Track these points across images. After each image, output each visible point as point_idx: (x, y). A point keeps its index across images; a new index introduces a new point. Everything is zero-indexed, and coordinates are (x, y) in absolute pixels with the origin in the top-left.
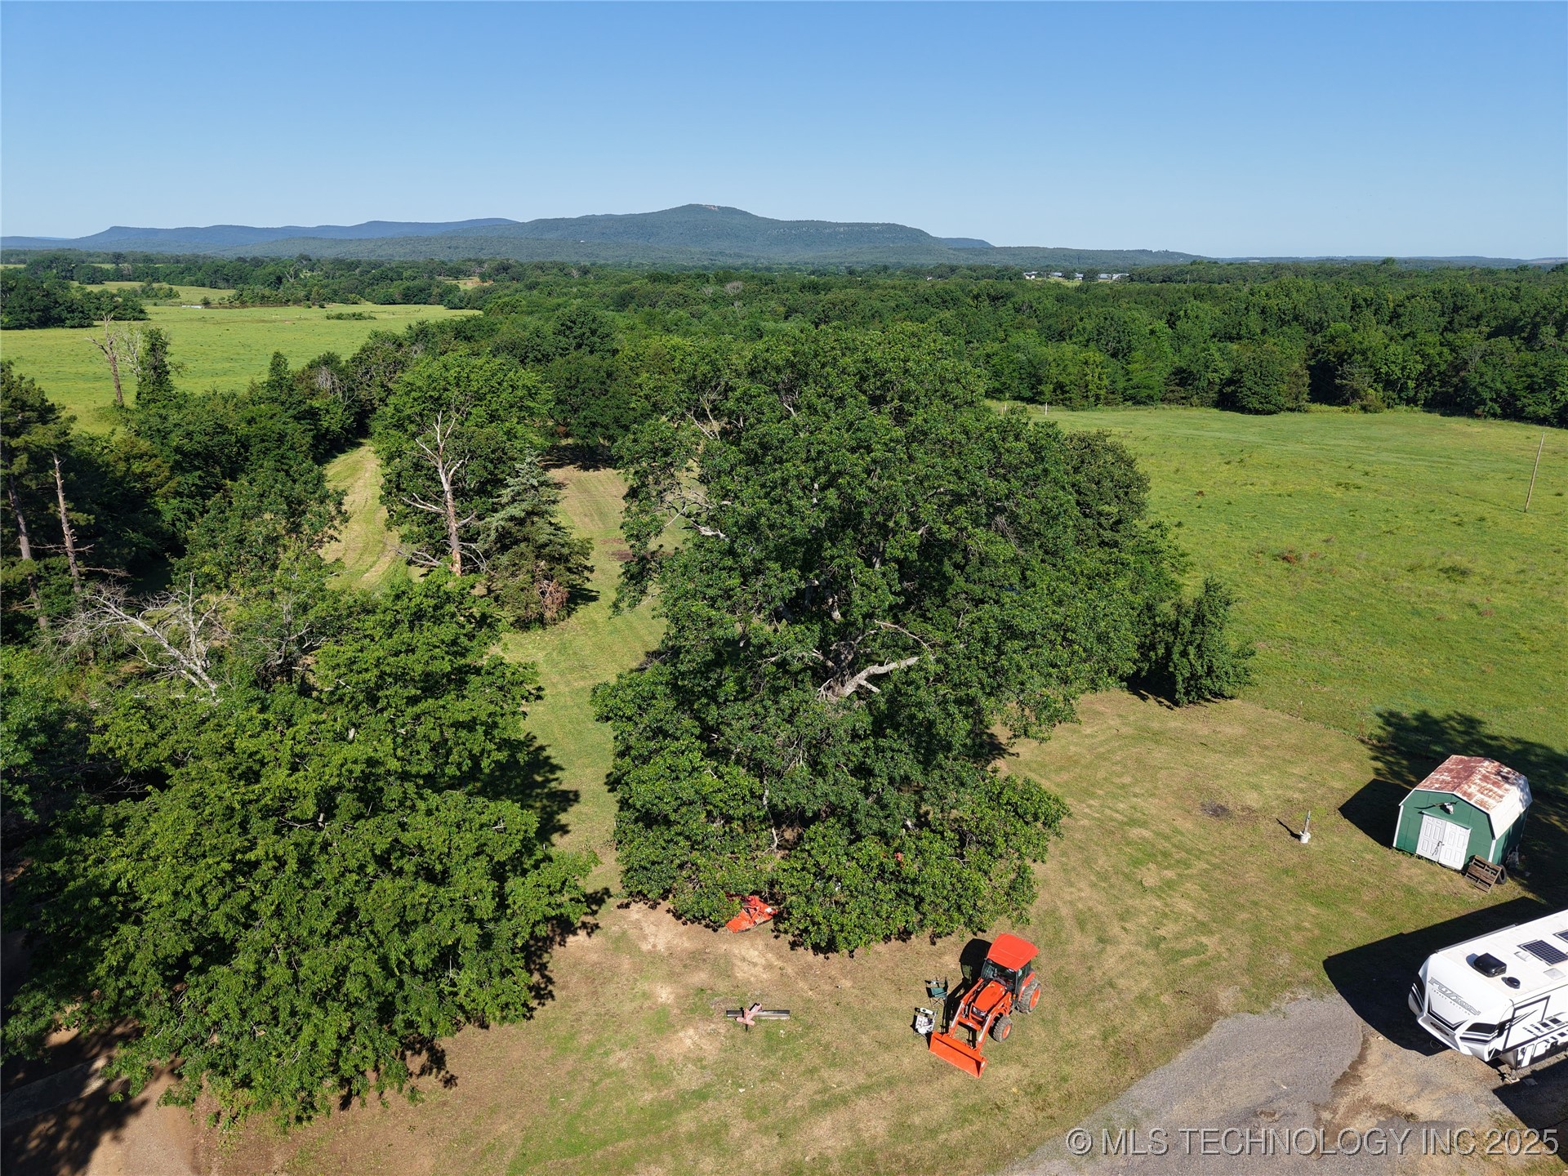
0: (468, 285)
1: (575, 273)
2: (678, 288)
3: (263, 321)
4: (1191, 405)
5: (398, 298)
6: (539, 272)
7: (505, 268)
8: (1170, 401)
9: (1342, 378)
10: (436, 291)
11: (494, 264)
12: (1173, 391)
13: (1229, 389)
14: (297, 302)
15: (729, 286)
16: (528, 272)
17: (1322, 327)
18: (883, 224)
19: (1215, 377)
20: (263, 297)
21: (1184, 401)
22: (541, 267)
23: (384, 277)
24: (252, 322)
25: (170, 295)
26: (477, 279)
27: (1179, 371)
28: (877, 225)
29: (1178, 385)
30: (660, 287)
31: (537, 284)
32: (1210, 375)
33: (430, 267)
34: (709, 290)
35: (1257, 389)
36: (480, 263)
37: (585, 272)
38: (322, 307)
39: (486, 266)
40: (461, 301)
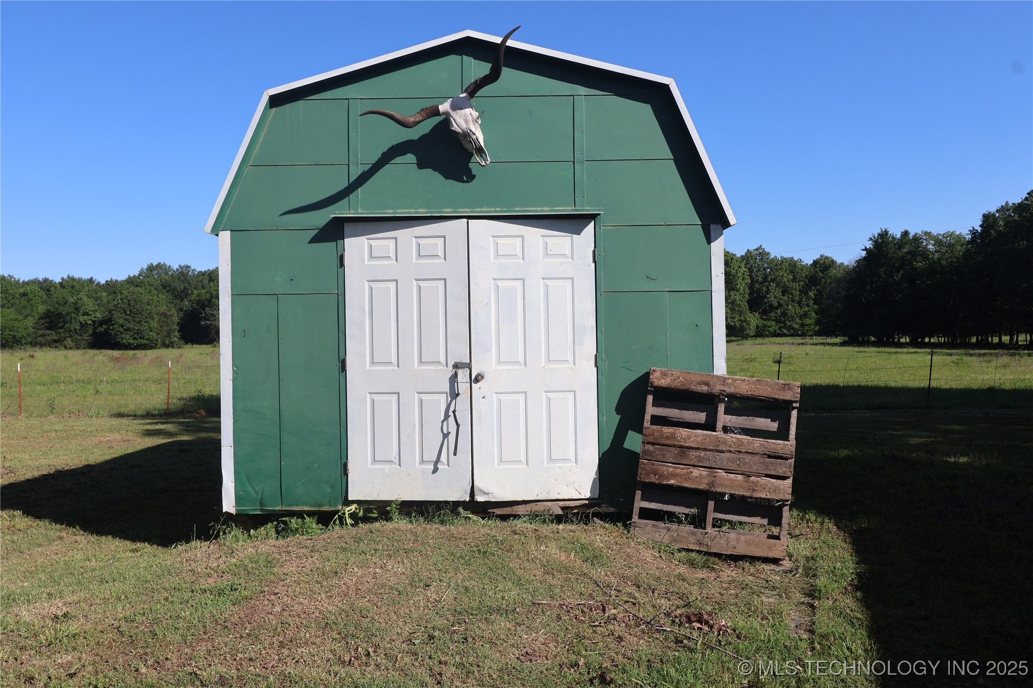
4: (66, 348)
8: (41, 345)
9: (206, 319)
12: (43, 335)
13: (101, 329)
17: (187, 295)
19: (86, 319)
21: (56, 343)
27: (47, 315)
29: (48, 328)
32: (82, 319)
35: (128, 325)
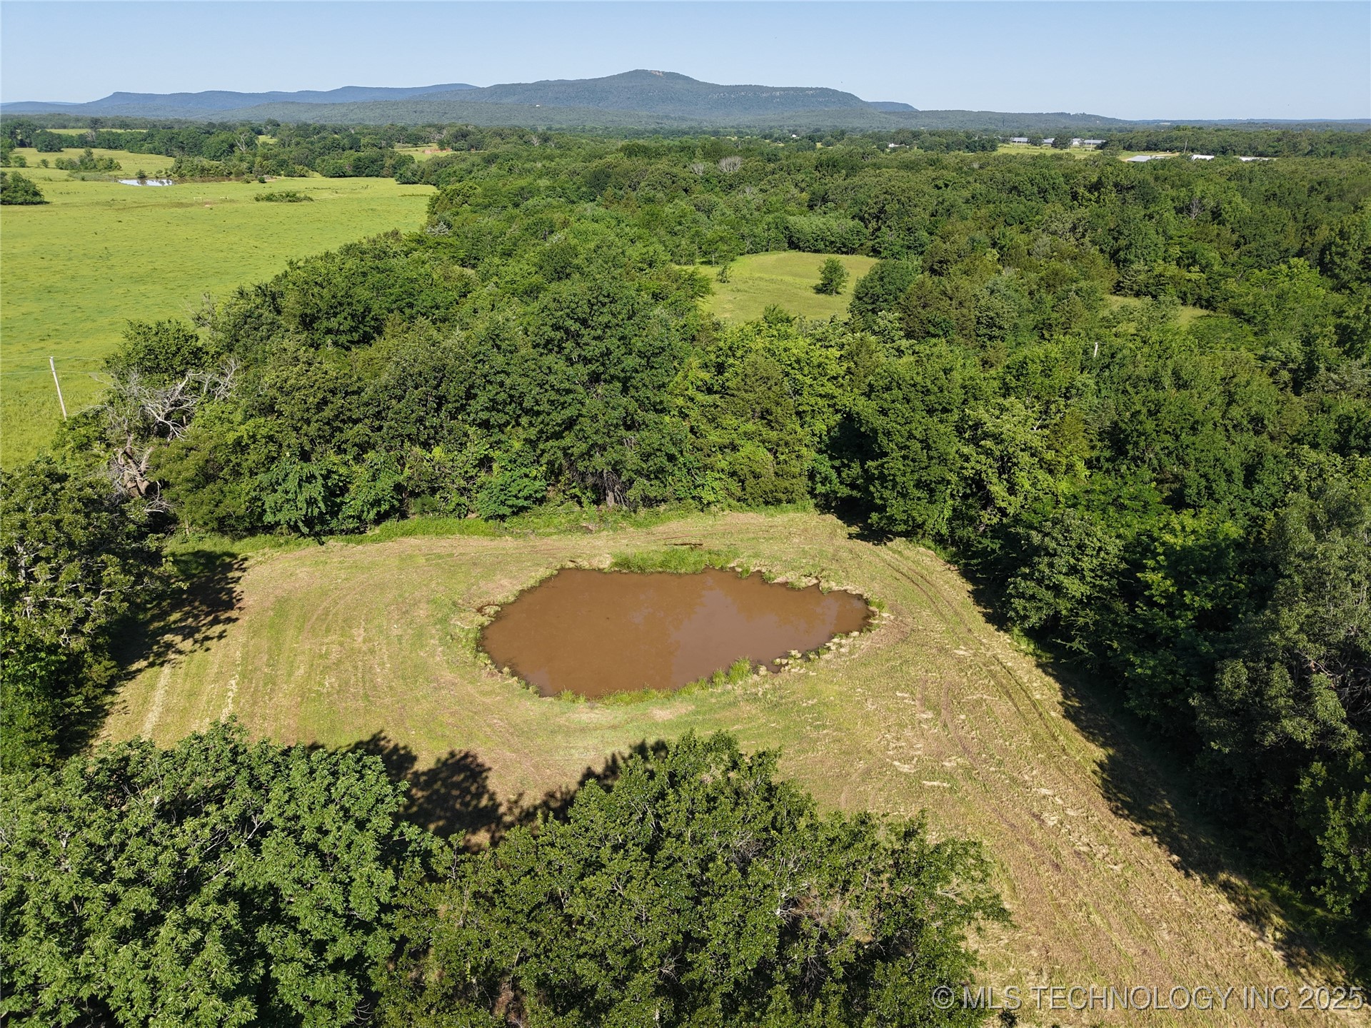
0: (424, 154)
1: (535, 141)
2: (662, 165)
3: (180, 205)
5: (349, 171)
6: (498, 140)
7: (464, 135)
10: (388, 162)
11: (453, 131)
14: (239, 175)
15: (723, 163)
16: (487, 140)
18: (817, 89)
20: (203, 170)
22: (500, 134)
23: (336, 146)
24: (164, 206)
25: (111, 165)
26: (435, 146)
28: (811, 89)
30: (640, 162)
31: (496, 156)
33: (390, 133)
34: (700, 166)
36: (440, 129)
37: (545, 139)
38: (263, 181)
39: (445, 132)
40: (414, 175)
